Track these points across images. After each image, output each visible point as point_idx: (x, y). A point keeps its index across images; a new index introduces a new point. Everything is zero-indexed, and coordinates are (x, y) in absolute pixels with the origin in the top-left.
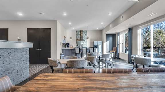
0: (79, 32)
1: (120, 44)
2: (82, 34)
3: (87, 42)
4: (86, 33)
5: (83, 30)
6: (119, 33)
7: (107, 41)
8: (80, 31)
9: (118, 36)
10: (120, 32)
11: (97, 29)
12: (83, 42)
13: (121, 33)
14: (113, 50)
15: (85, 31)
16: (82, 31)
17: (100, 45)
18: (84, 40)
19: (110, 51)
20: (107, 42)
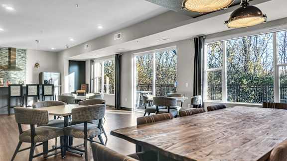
0: (7, 51)
1: (95, 80)
2: (15, 55)
3: (25, 73)
4: (22, 55)
5: (17, 48)
6: (92, 61)
7: (69, 73)
8: (10, 49)
9: (92, 66)
10: (94, 59)
11: (53, 48)
12: (17, 72)
13: (97, 61)
14: (80, 89)
15: (22, 50)
16: (14, 49)
17: (55, 80)
18: (19, 69)
19: (77, 91)
20: (70, 75)
